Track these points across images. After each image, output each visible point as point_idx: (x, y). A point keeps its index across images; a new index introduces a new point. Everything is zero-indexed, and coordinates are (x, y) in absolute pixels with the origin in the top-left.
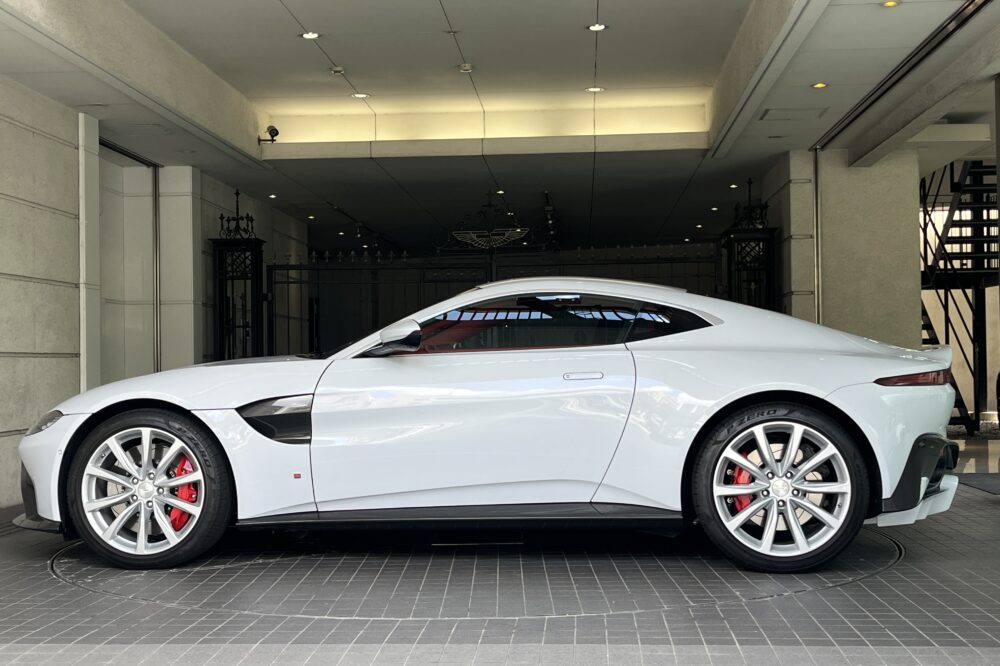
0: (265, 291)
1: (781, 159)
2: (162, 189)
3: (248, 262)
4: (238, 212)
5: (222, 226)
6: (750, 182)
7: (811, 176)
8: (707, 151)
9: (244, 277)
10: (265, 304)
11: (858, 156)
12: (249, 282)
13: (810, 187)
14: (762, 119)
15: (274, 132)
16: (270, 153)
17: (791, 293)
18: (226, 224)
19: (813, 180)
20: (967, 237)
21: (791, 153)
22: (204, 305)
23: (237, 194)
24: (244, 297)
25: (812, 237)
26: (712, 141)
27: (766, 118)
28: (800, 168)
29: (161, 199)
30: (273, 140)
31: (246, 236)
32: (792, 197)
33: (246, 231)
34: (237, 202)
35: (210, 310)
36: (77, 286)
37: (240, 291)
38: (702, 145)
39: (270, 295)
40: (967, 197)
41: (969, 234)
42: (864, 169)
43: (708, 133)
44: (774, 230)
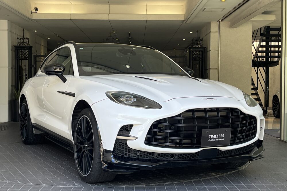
0: (33, 64)
1: (208, 24)
3: (27, 54)
4: (23, 37)
5: (18, 41)
6: (197, 32)
7: (218, 30)
8: (184, 21)
9: (25, 59)
10: (33, 68)
11: (233, 24)
12: (27, 61)
13: (217, 34)
14: (203, 11)
15: (36, 9)
16: (35, 16)
17: (210, 69)
19: (218, 32)
20: (264, 51)
21: (211, 23)
22: (12, 68)
23: (23, 30)
24: (25, 66)
25: (217, 50)
26: (186, 18)
28: (214, 28)
30: (36, 12)
31: (26, 45)
32: (211, 37)
33: (26, 43)
34: (23, 33)
35: (14, 70)
37: (24, 64)
38: (183, 19)
39: (34, 65)
40: (265, 38)
41: (265, 50)
42: (234, 28)
43: (185, 15)
44: (205, 48)
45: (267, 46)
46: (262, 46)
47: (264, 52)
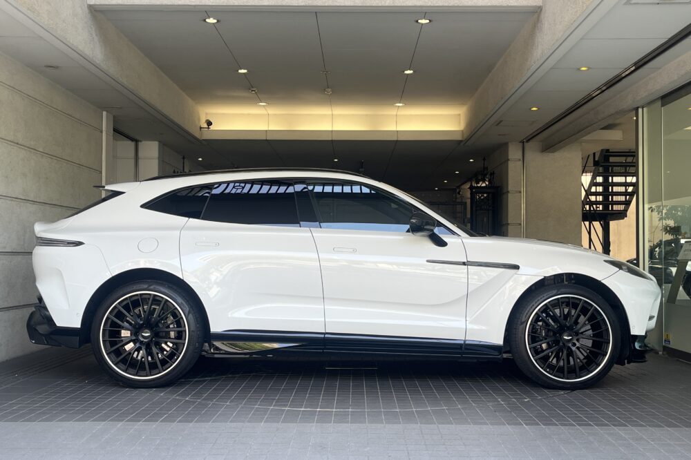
1: (502, 147)
2: (141, 154)
4: (183, 169)
6: (484, 159)
7: (521, 157)
8: (461, 141)
11: (548, 147)
13: (521, 163)
14: (497, 125)
15: (209, 123)
16: (206, 136)
17: (508, 224)
19: (521, 159)
20: (599, 192)
21: (509, 143)
23: (184, 158)
25: (520, 192)
26: (465, 136)
27: (500, 125)
28: (514, 153)
29: (139, 160)
30: (209, 128)
32: (510, 169)
34: (183, 163)
38: (459, 138)
40: (601, 169)
41: (601, 191)
42: (550, 154)
43: (462, 131)
44: (497, 187)
45: (606, 184)
46: (597, 185)
47: (599, 195)
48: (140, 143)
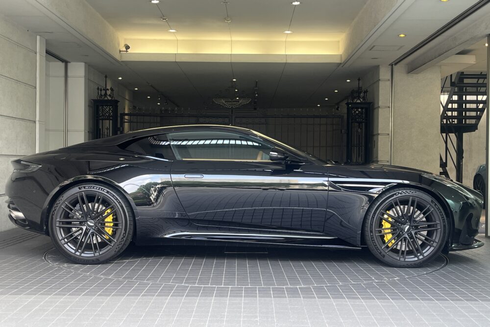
0: (119, 126)
1: (375, 69)
2: (69, 74)
3: (111, 111)
4: (106, 86)
5: (98, 93)
6: (359, 80)
7: (390, 78)
9: (108, 119)
10: (119, 133)
11: (413, 69)
12: (111, 121)
13: (389, 83)
14: (370, 50)
15: (127, 47)
17: (378, 134)
18: (100, 91)
19: (390, 80)
20: (455, 108)
21: (380, 66)
22: (89, 132)
23: (106, 77)
24: (108, 129)
25: (389, 107)
26: (343, 62)
27: (373, 49)
28: (384, 74)
29: (69, 78)
30: (127, 51)
31: (110, 98)
32: (380, 88)
33: (110, 95)
34: (106, 81)
36: (35, 122)
37: (106, 126)
38: (338, 61)
39: (121, 128)
40: (456, 89)
42: (415, 75)
43: (341, 55)
44: (370, 103)
45: (460, 102)
47: (455, 111)
48: (69, 64)
